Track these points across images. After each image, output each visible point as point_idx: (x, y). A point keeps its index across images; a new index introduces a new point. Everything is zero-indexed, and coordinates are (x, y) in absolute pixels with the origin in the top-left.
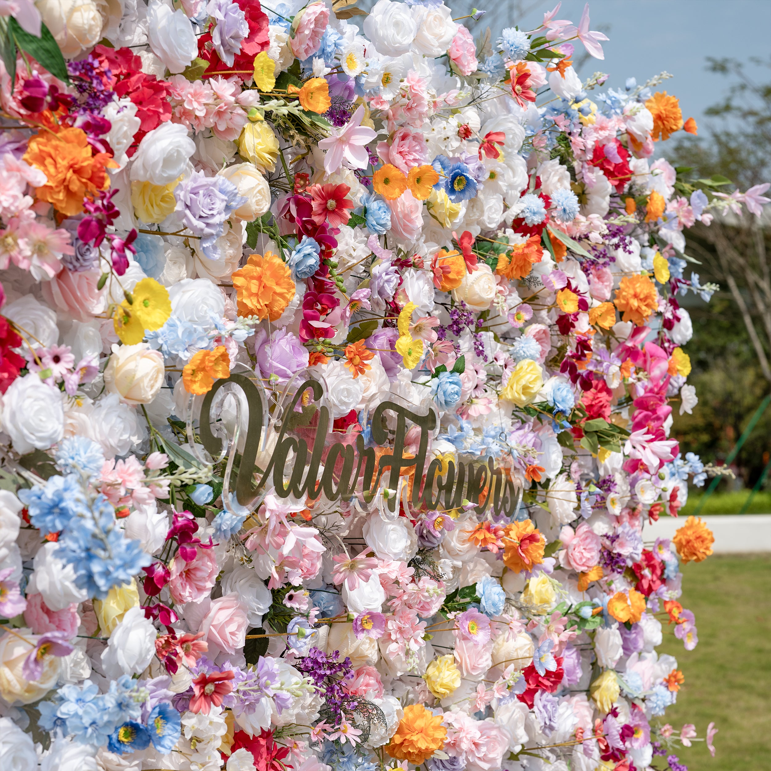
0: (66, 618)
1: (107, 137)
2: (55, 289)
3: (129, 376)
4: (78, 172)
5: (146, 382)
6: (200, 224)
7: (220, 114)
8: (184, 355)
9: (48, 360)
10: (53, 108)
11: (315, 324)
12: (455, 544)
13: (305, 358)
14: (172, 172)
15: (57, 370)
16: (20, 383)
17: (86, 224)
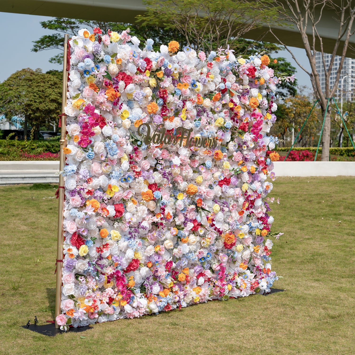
0: (114, 162)
1: (118, 89)
2: (112, 112)
3: (125, 124)
4: (113, 95)
5: (127, 126)
6: (137, 99)
7: (140, 81)
8: (134, 121)
9: (109, 123)
10: (109, 85)
11: (163, 114)
12: (201, 154)
13: (162, 120)
14: (132, 92)
15: (111, 124)
16: (105, 126)
17: (114, 103)
